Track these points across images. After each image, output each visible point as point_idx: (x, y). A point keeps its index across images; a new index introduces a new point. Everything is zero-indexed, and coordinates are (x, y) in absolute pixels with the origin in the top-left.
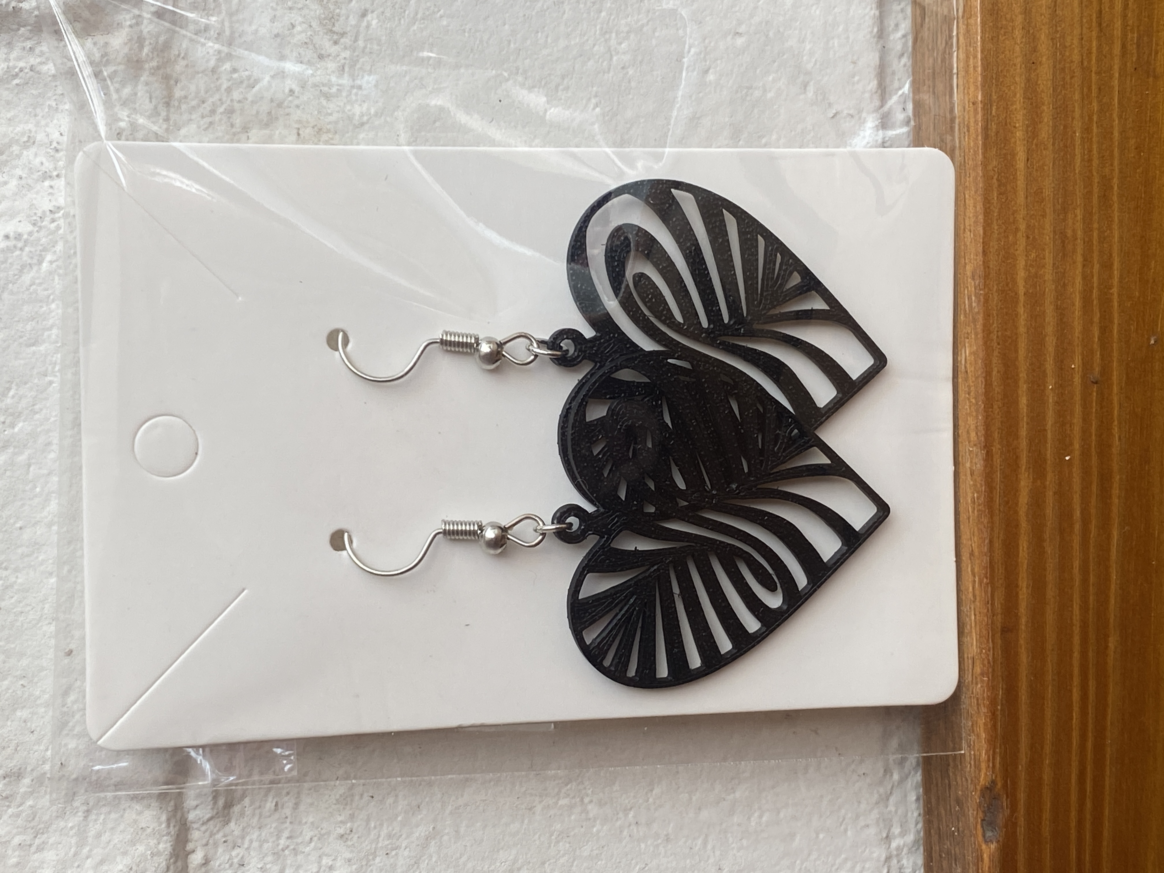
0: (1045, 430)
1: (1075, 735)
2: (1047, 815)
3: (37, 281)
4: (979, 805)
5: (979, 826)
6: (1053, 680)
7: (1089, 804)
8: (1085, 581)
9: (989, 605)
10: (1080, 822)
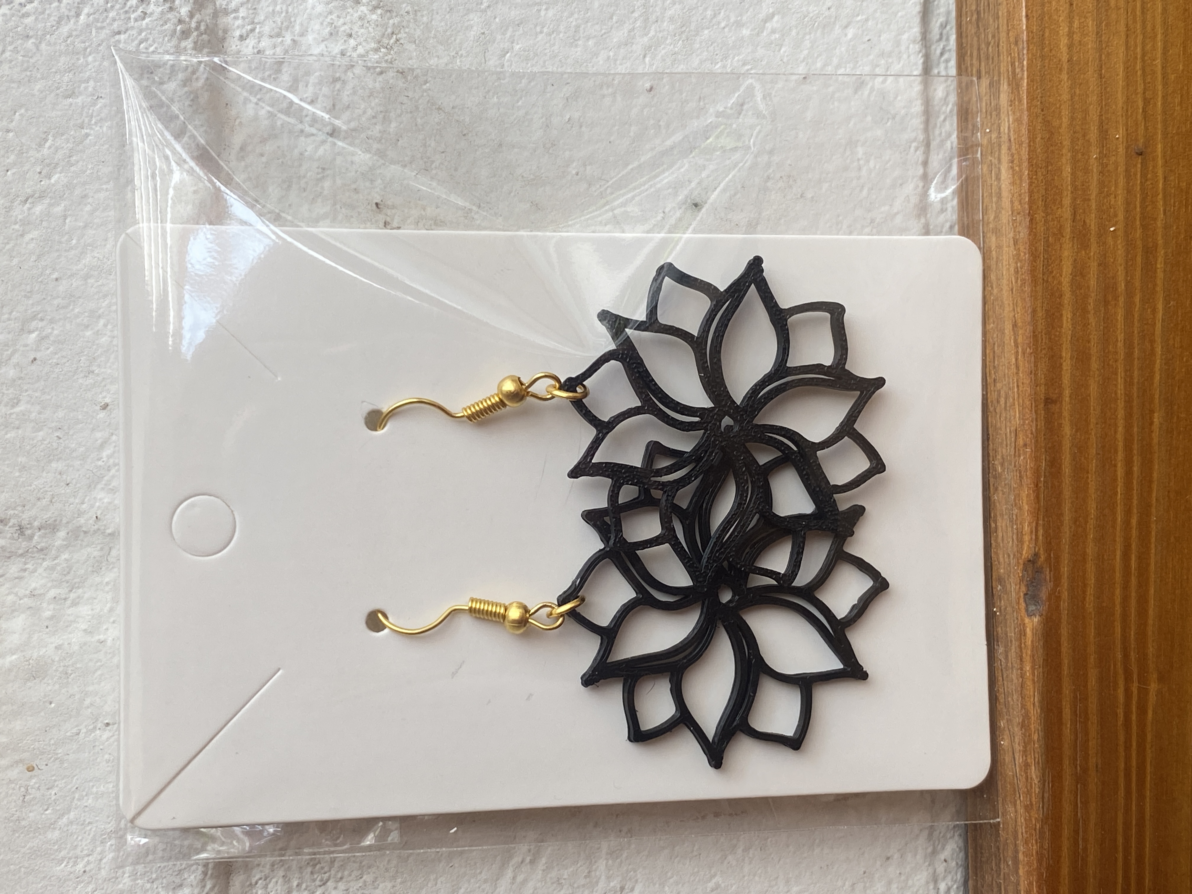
0: (1089, 200)
1: (1119, 509)
2: (1090, 591)
3: (74, 33)
4: (1022, 579)
5: (1022, 600)
6: (1098, 454)
7: (1134, 581)
8: (1129, 355)
9: (1033, 376)
10: (1125, 599)
